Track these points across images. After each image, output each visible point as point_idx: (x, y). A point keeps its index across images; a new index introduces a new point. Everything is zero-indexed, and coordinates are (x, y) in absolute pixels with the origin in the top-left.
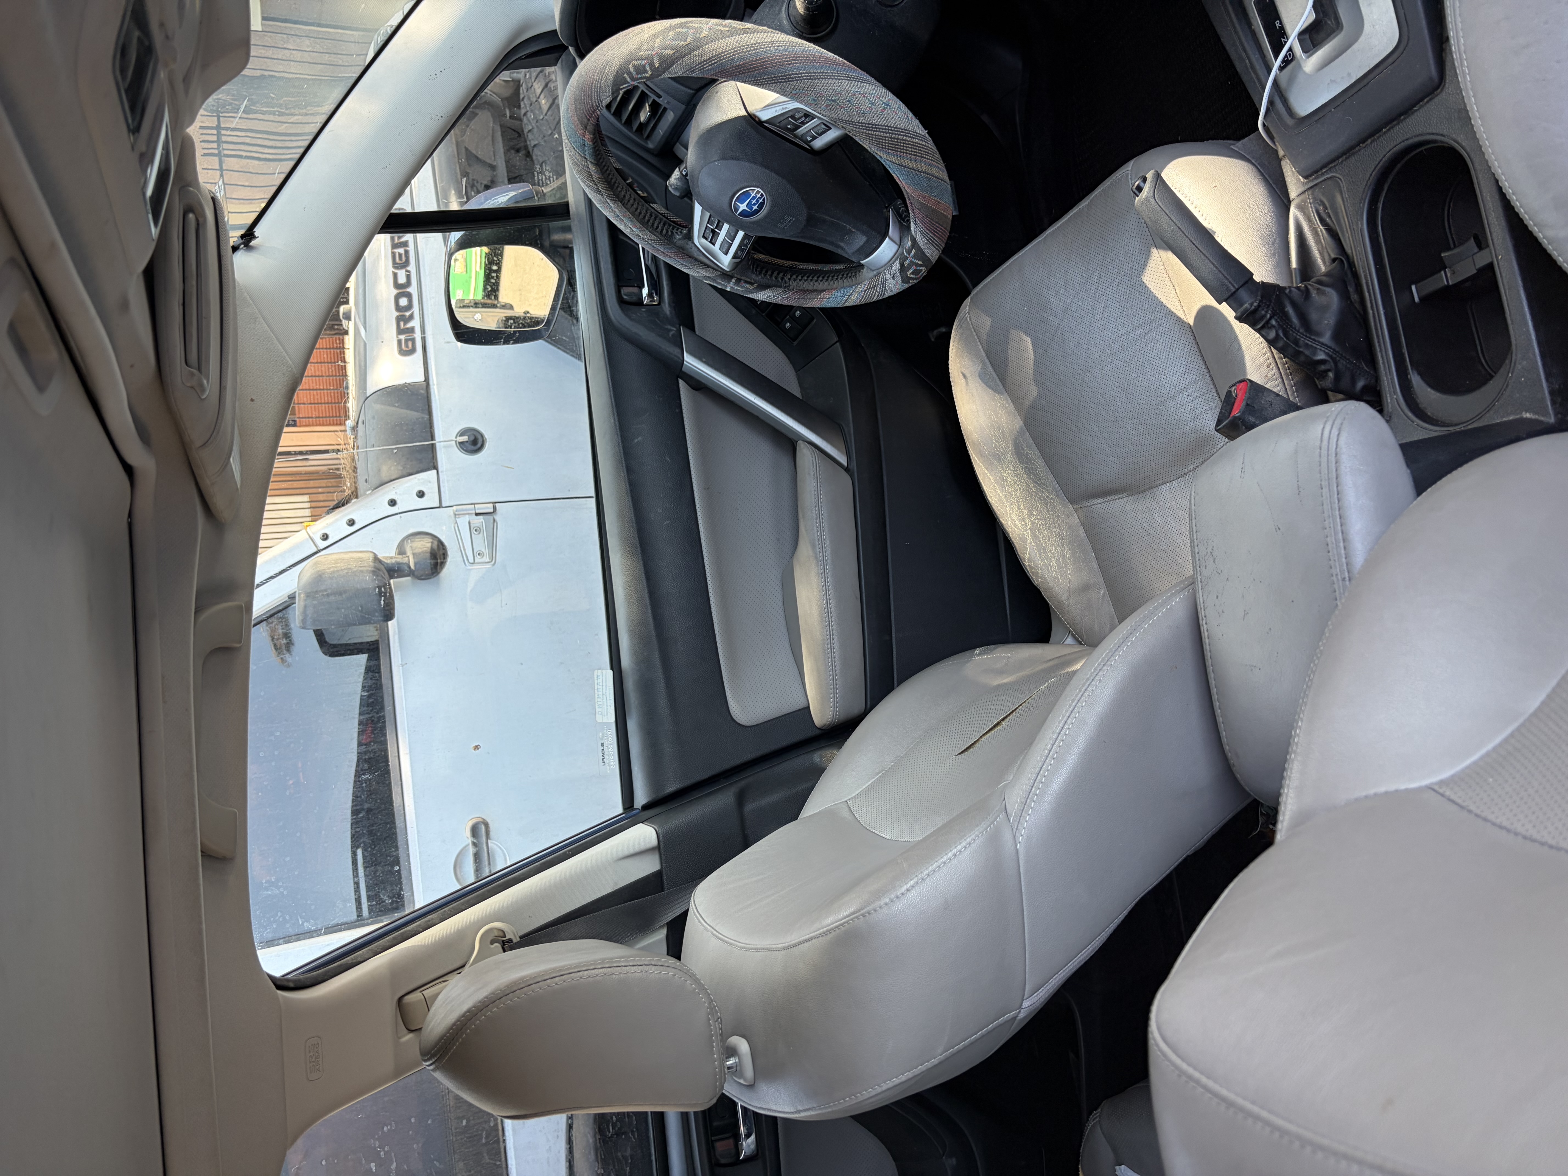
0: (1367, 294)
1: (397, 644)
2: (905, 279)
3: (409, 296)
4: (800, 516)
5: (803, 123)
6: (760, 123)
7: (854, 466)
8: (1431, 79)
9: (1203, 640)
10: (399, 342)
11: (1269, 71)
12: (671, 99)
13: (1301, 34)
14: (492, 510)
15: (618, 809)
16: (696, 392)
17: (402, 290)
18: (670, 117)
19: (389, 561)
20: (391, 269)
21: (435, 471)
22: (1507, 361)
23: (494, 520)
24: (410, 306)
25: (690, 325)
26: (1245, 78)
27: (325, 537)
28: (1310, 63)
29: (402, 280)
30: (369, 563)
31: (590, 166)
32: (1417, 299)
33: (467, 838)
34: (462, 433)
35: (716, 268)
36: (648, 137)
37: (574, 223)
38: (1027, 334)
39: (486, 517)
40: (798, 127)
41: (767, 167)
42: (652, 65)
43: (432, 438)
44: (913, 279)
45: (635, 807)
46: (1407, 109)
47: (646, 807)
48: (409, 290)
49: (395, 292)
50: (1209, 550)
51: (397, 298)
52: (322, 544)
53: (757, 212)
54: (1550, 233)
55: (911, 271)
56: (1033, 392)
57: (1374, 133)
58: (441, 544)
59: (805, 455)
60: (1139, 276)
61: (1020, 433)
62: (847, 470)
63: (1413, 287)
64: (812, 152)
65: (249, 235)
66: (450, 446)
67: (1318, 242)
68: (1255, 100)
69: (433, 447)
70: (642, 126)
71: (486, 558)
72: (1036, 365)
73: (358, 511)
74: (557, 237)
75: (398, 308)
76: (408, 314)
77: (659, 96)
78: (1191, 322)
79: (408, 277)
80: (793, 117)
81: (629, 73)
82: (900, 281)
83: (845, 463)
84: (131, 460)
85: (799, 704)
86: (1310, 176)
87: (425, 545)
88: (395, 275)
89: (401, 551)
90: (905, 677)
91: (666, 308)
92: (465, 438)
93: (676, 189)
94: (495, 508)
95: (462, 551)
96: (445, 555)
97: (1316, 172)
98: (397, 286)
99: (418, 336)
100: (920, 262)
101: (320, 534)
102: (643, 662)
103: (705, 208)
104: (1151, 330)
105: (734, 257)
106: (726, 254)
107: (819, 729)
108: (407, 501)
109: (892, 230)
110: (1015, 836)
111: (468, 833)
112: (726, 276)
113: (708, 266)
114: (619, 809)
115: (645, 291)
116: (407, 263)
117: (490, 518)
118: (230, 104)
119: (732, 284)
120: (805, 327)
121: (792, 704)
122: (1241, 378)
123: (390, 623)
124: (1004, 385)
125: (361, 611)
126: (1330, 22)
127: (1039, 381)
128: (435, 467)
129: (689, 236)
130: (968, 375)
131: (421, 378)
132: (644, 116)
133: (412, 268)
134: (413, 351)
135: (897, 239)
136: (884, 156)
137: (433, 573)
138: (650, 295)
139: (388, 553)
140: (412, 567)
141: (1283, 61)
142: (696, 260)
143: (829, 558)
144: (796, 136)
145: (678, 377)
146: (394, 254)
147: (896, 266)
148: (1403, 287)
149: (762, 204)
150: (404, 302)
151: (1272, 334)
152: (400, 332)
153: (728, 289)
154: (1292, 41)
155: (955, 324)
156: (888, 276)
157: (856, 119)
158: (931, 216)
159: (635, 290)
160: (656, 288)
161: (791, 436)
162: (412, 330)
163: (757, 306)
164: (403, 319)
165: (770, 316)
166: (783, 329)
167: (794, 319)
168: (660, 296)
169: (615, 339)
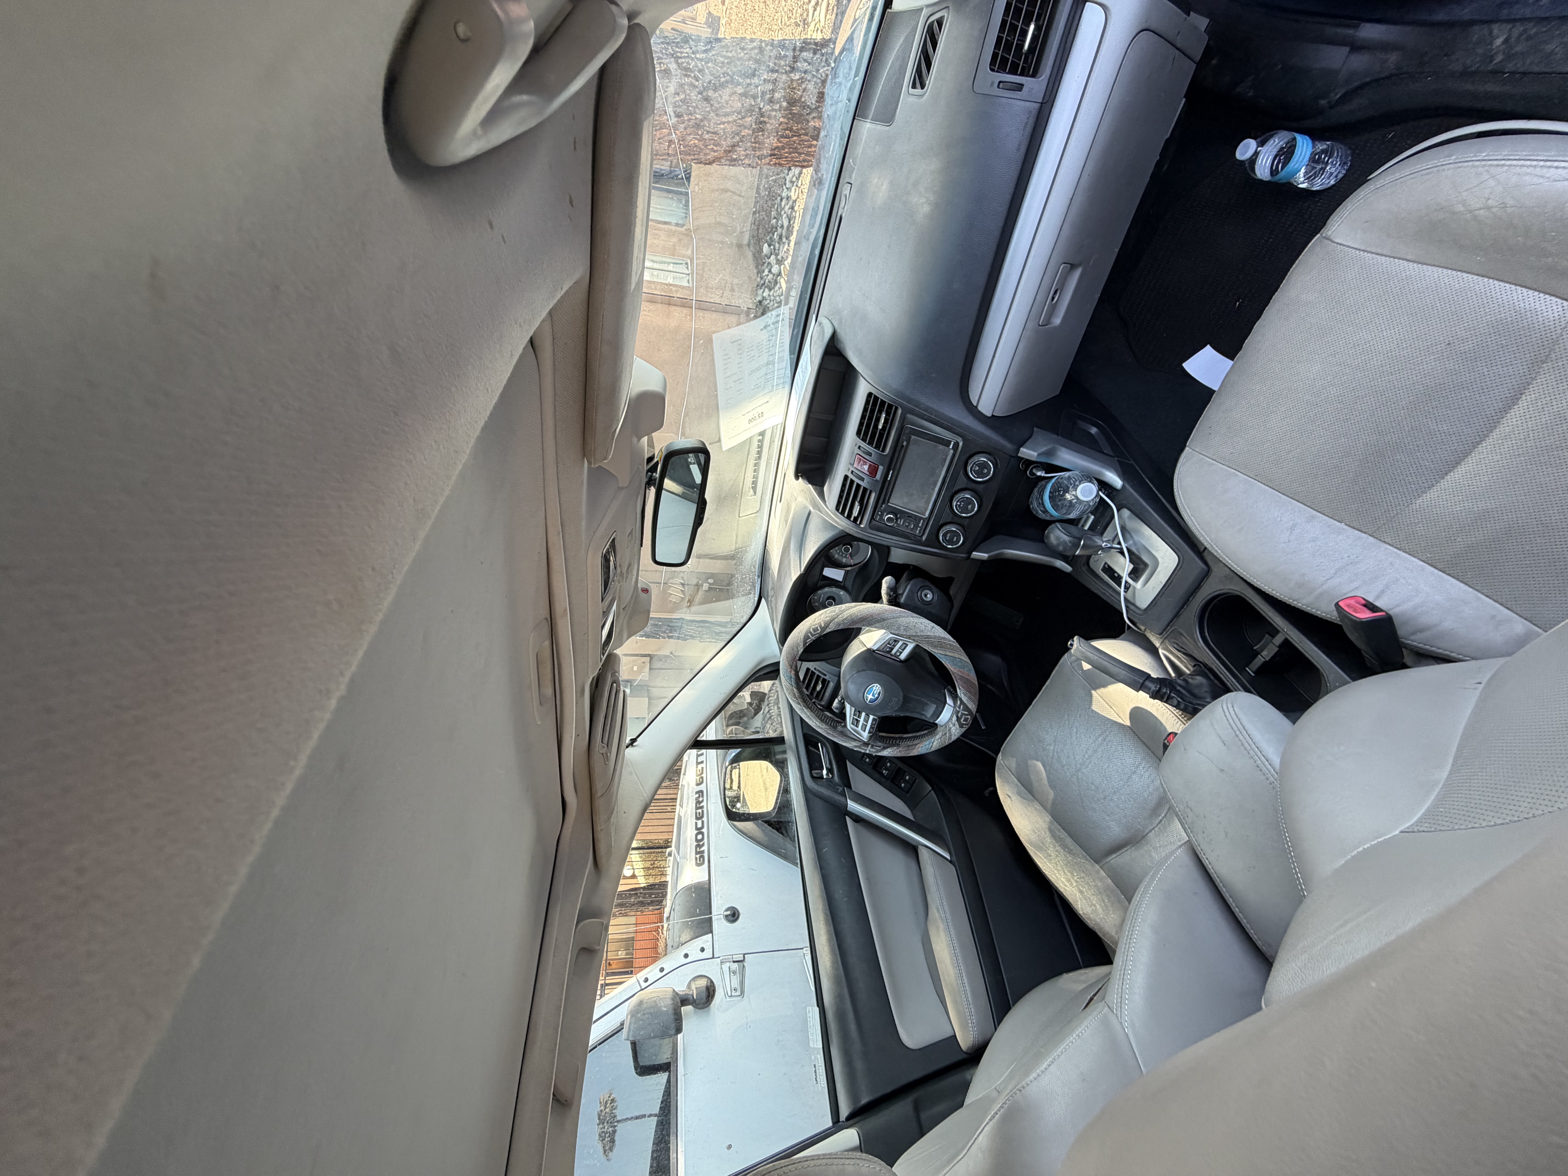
0: (1221, 676)
1: (682, 1058)
2: (961, 726)
3: (702, 834)
4: (927, 892)
5: (894, 646)
6: (874, 651)
7: (954, 859)
8: (1203, 569)
9: (1207, 867)
10: (696, 858)
11: (1119, 594)
12: (831, 676)
13: (1130, 575)
14: (742, 959)
15: (828, 1123)
16: (856, 824)
17: (699, 831)
18: (831, 685)
19: (681, 993)
20: (695, 821)
21: (711, 935)
22: (1323, 682)
23: (744, 966)
24: (703, 839)
25: (849, 786)
26: (1109, 601)
27: (646, 980)
28: (1139, 585)
29: (699, 825)
30: (670, 995)
31: (795, 689)
32: (1253, 674)
34: (727, 910)
35: (860, 740)
36: (821, 699)
37: (787, 745)
38: (1037, 761)
39: (739, 963)
40: (892, 649)
41: (879, 671)
42: (820, 626)
43: (711, 913)
44: (965, 724)
45: (841, 1120)
46: (1197, 587)
47: (848, 1119)
48: (703, 830)
49: (696, 832)
50: (1185, 805)
51: (697, 835)
52: (644, 985)
53: (878, 698)
54: (1304, 601)
55: (963, 719)
56: (1051, 794)
57: (1186, 602)
58: (712, 982)
59: (924, 854)
60: (1090, 708)
61: (1051, 823)
62: (951, 862)
63: (1247, 669)
64: (901, 661)
65: (633, 741)
66: (721, 919)
67: (1182, 662)
68: (1118, 608)
69: (711, 918)
70: (819, 693)
71: (738, 993)
72: (1048, 777)
73: (667, 963)
74: (779, 757)
75: (697, 840)
76: (701, 843)
77: (825, 675)
78: (1128, 723)
79: (703, 822)
80: (889, 644)
81: (811, 633)
82: (958, 727)
83: (949, 858)
84: (567, 799)
85: (949, 1033)
86: (1162, 633)
87: (703, 983)
88: (696, 823)
89: (689, 986)
90: (1018, 998)
91: (836, 778)
92: (728, 913)
93: (836, 708)
94: (744, 957)
95: (724, 987)
96: (714, 991)
97: (1165, 630)
98: (697, 829)
99: (706, 855)
100: (966, 713)
101: (643, 979)
102: (838, 998)
103: (852, 705)
104: (1107, 736)
105: (869, 732)
106: (864, 731)
107: (966, 1053)
108: (695, 954)
109: (949, 701)
110: (1121, 1023)
112: (866, 744)
113: (856, 740)
114: (830, 1124)
115: (825, 772)
116: (702, 817)
117: (741, 964)
119: (869, 748)
120: (912, 785)
121: (943, 1033)
122: (1167, 734)
123: (679, 1036)
124: (1033, 796)
125: (663, 1026)
126: (1142, 566)
127: (1053, 786)
128: (711, 932)
129: (845, 726)
130: (1010, 795)
131: (707, 879)
132: (818, 688)
133: (705, 819)
134: (703, 863)
135: (952, 705)
136: (936, 651)
137: (707, 1002)
138: (827, 774)
139: (681, 989)
140: (695, 997)
141: (1125, 588)
142: (850, 737)
143: (949, 917)
144: (892, 655)
145: (845, 815)
146: (696, 813)
147: (955, 718)
148: (1242, 670)
149: (880, 693)
150: (700, 837)
151: (1175, 702)
152: (697, 853)
153: (868, 752)
154: (1125, 577)
155: (996, 774)
156: (951, 726)
157: (919, 634)
158: (967, 682)
159: (820, 771)
160: (830, 771)
161: (914, 843)
162: (703, 852)
163: (885, 777)
164: (699, 846)
165: (892, 781)
166: (900, 787)
167: (906, 781)
168: (832, 774)
169: (810, 796)
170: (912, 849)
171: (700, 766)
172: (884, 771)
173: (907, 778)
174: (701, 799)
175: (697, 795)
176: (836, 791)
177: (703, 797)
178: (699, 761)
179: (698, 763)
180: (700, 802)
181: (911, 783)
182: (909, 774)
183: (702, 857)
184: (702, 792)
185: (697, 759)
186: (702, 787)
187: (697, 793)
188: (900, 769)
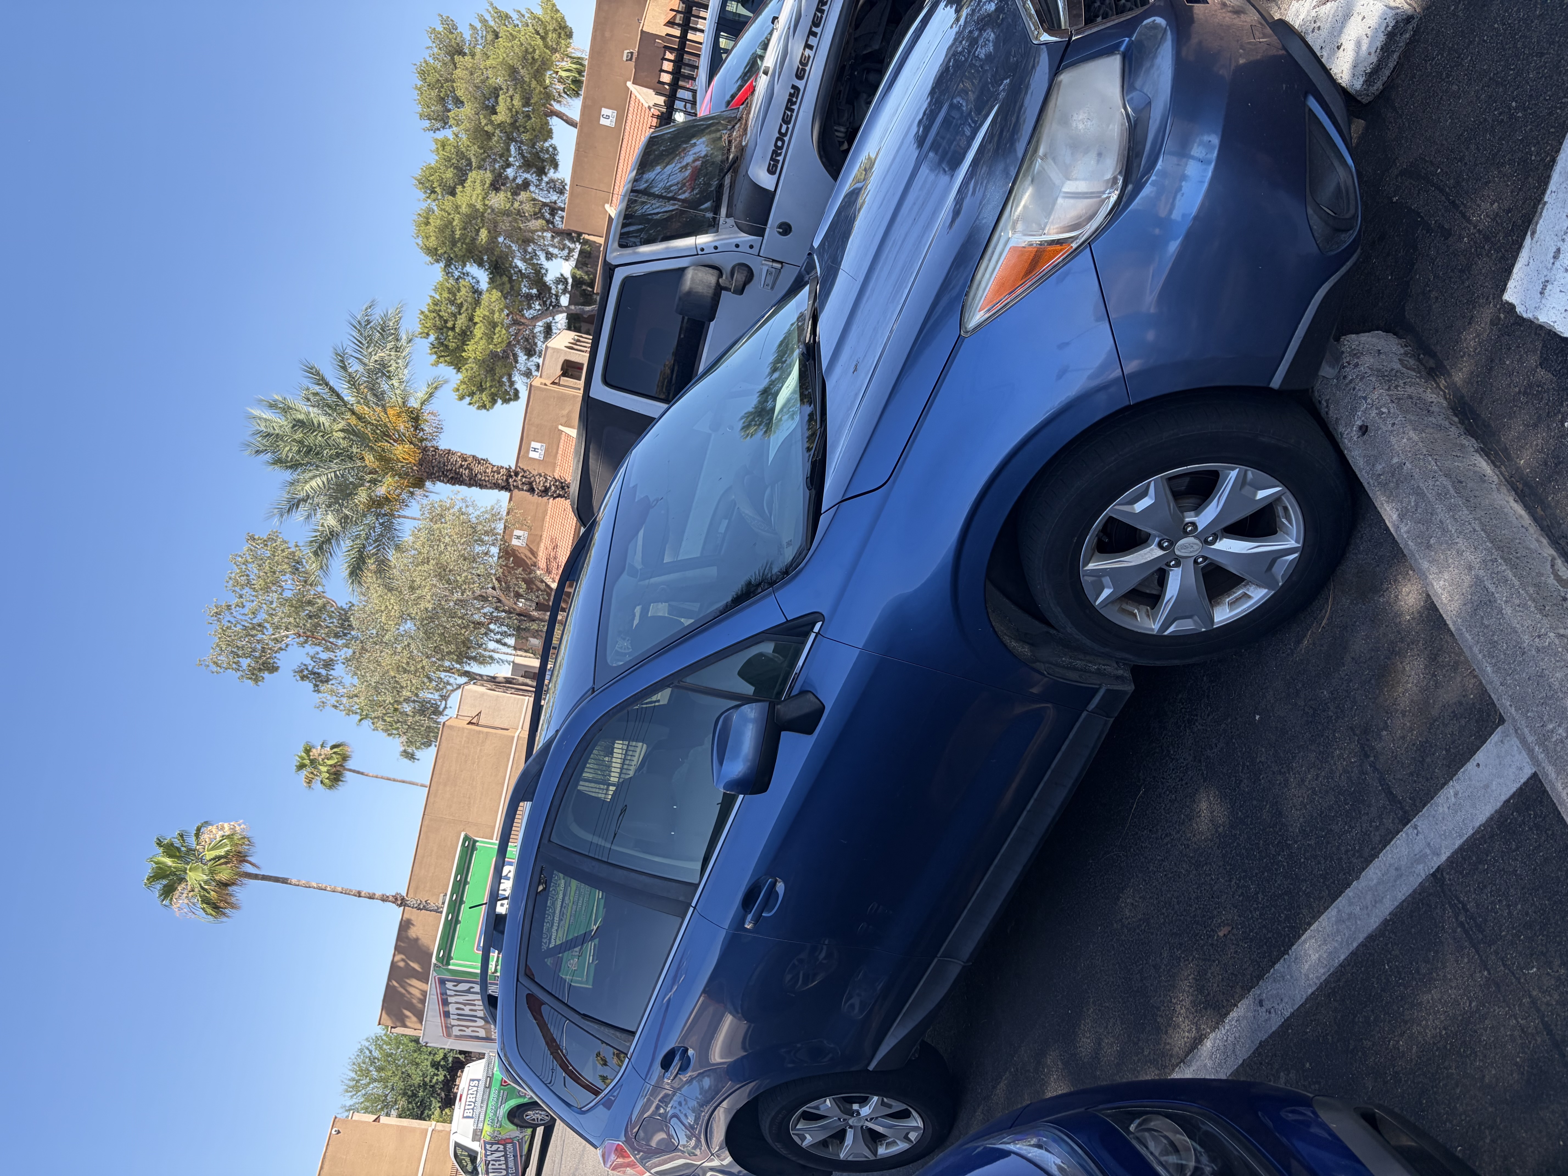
3: (783, 142)
10: (770, 164)
17: (781, 136)
20: (780, 121)
24: (781, 148)
27: (703, 249)
29: (783, 131)
34: (781, 223)
48: (784, 138)
49: (778, 135)
51: (778, 139)
52: (700, 252)
58: (752, 273)
66: (773, 227)
69: (766, 223)
71: (769, 288)
75: (776, 145)
76: (779, 151)
79: (788, 129)
88: (781, 126)
95: (760, 279)
96: (752, 280)
98: (780, 132)
99: (779, 166)
101: (701, 246)
116: (789, 121)
131: (773, 188)
133: (791, 126)
134: (774, 172)
146: (785, 114)
150: (779, 144)
152: (772, 159)
162: (778, 160)
164: (775, 152)
171: (806, 52)
174: (794, 100)
175: (793, 93)
177: (797, 98)
180: (792, 104)
183: (776, 166)
184: (798, 92)
186: (800, 84)
187: (793, 88)
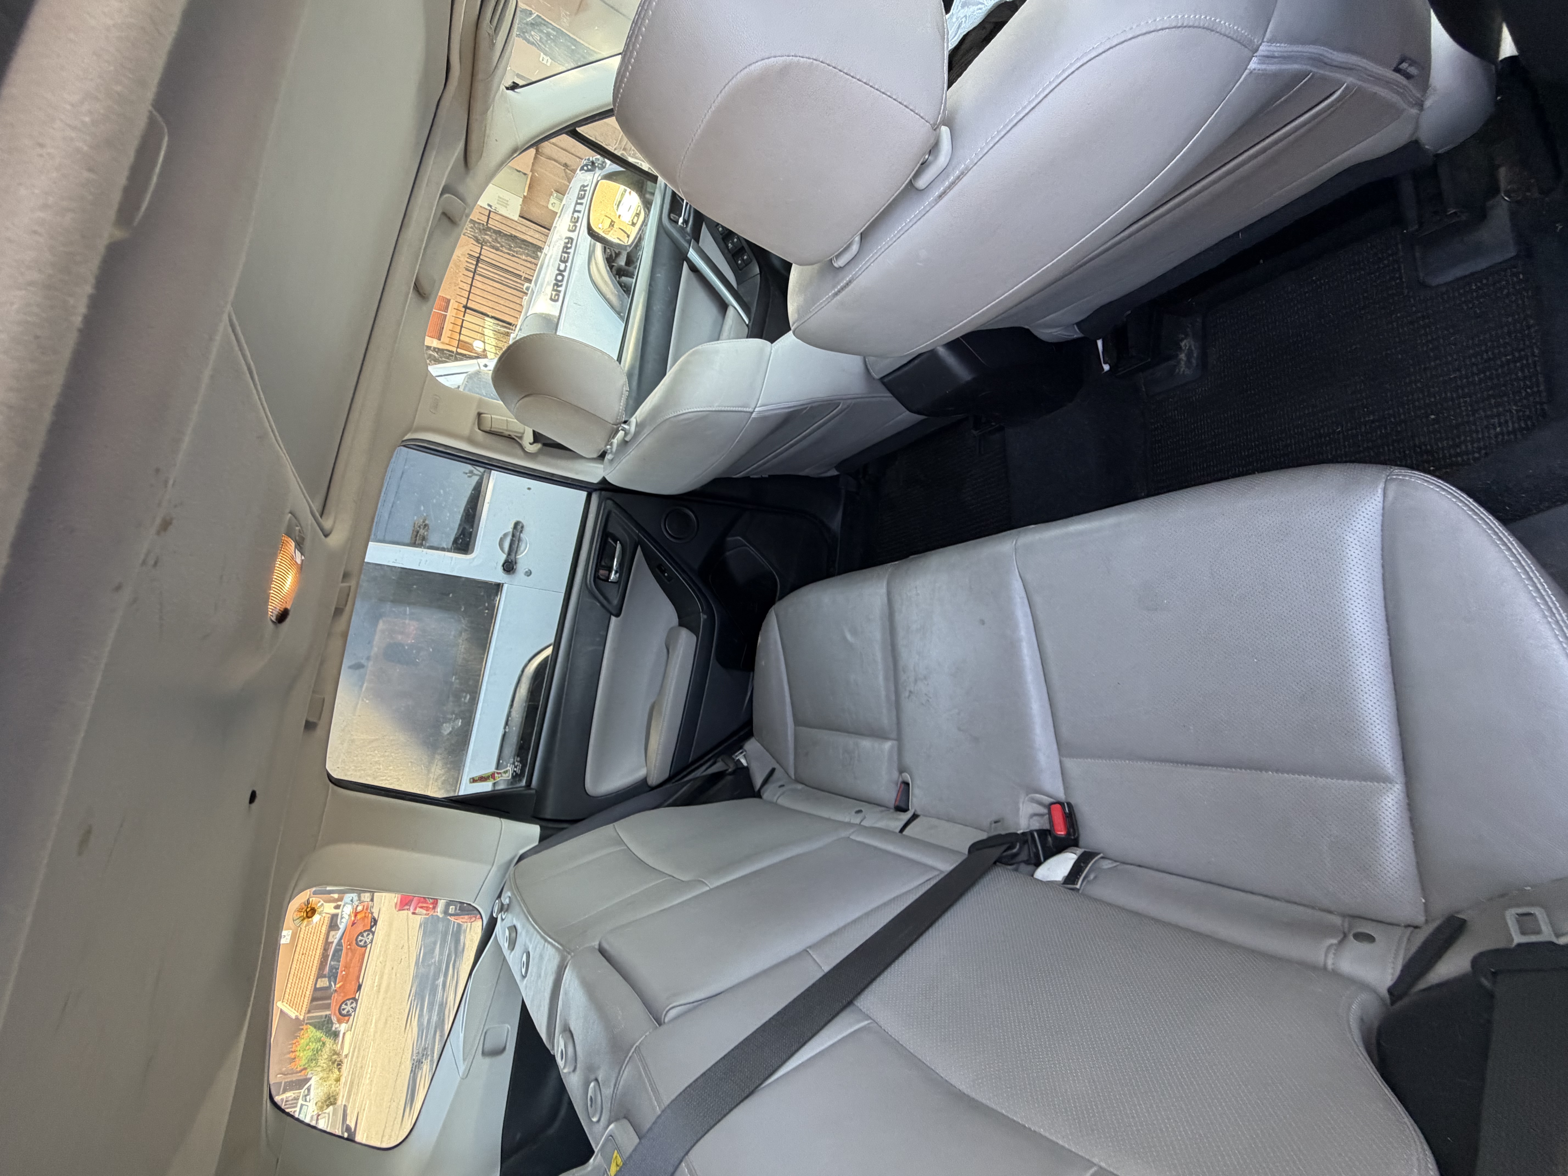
3: (563, 276)
7: (750, 325)
10: (552, 294)
17: (561, 272)
20: (559, 263)
24: (562, 281)
25: (696, 239)
29: (562, 268)
33: (510, 529)
48: (564, 273)
49: (558, 272)
51: (557, 275)
59: (730, 312)
62: (747, 325)
74: (648, 196)
75: (556, 279)
76: (560, 284)
79: (566, 266)
83: (747, 323)
88: (559, 265)
91: (689, 229)
98: (559, 270)
99: (562, 295)
111: (512, 526)
115: (681, 220)
116: (567, 261)
118: (490, 243)
131: (557, 314)
133: (569, 264)
134: (557, 301)
138: (683, 223)
145: (684, 261)
146: (561, 256)
150: (560, 278)
152: (554, 290)
159: (677, 217)
160: (686, 222)
161: (727, 301)
162: (560, 291)
163: (728, 249)
164: (556, 285)
165: (733, 256)
166: (737, 263)
167: (743, 260)
168: (687, 225)
169: (662, 231)
170: (723, 306)
171: (576, 215)
172: (730, 245)
173: (745, 257)
174: (569, 245)
175: (567, 240)
176: (684, 237)
177: (571, 244)
178: (577, 209)
179: (575, 211)
180: (568, 248)
181: (747, 263)
182: (748, 256)
183: (558, 295)
184: (572, 239)
185: (575, 206)
186: (573, 235)
187: (567, 238)
188: (743, 247)
